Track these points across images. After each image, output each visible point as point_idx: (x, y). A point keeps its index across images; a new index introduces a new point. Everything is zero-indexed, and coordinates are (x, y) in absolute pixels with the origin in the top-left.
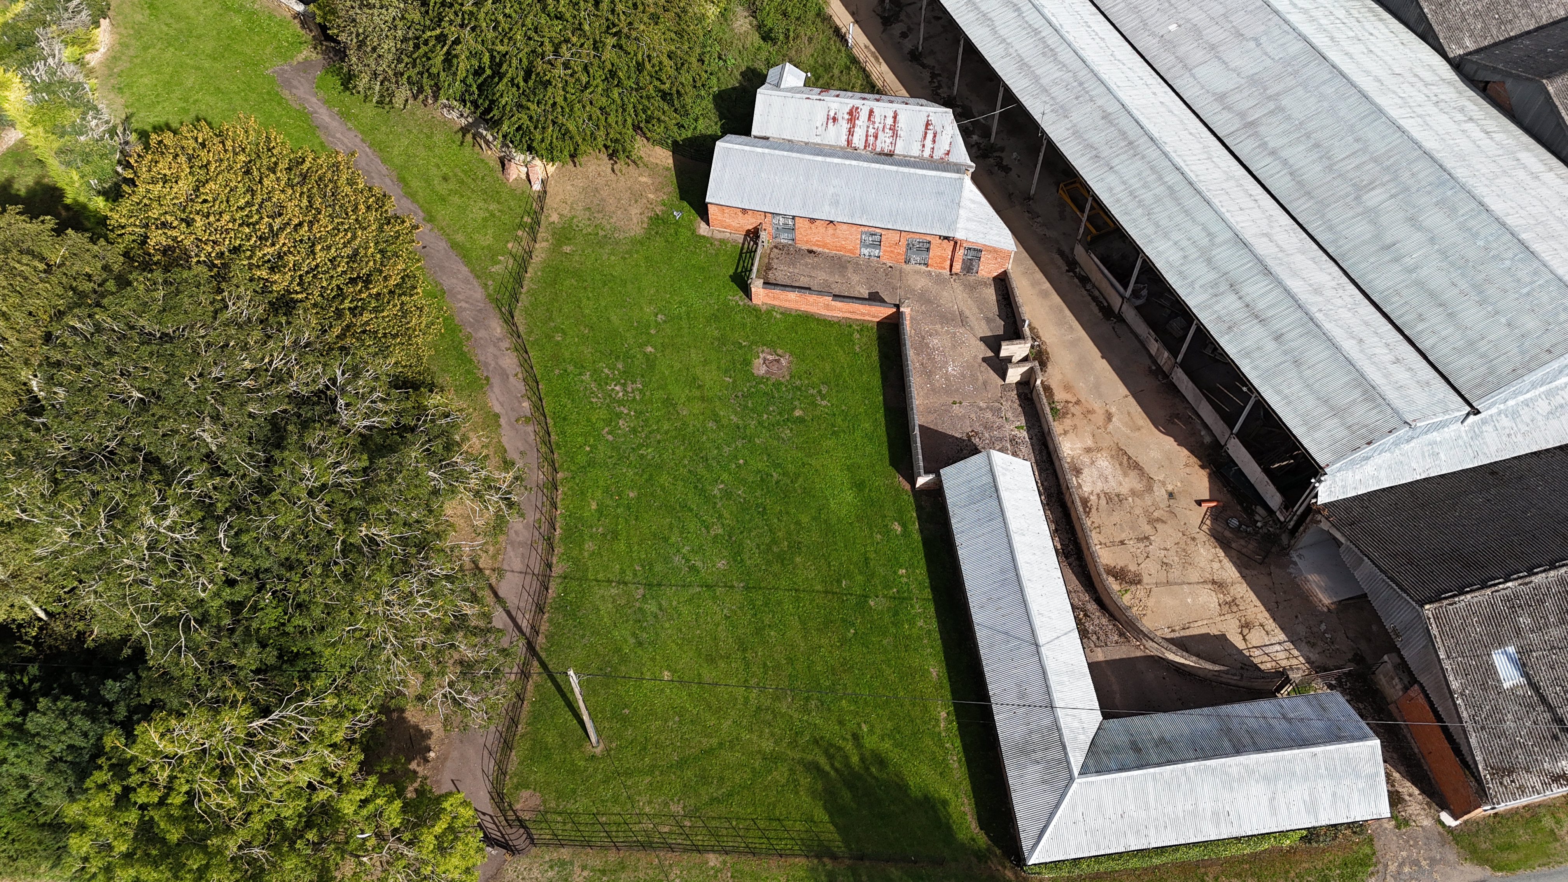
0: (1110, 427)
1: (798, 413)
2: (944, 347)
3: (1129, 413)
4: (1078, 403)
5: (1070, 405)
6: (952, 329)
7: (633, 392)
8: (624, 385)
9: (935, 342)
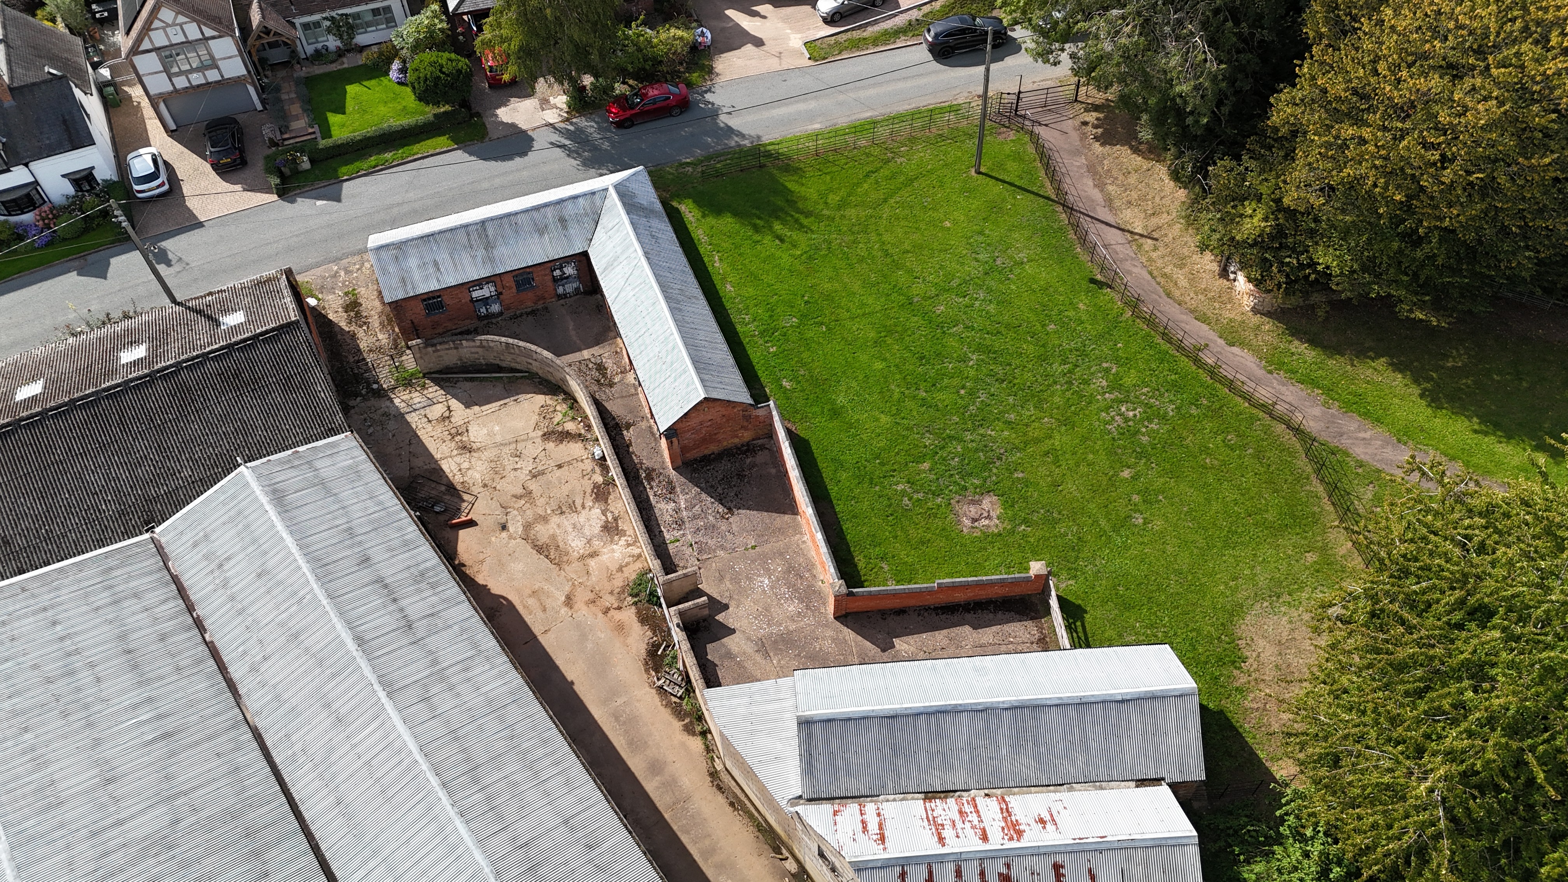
0: (567, 588)
1: (926, 465)
2: (780, 605)
3: (544, 610)
4: (606, 611)
5: (615, 605)
6: (775, 630)
7: (1113, 418)
8: (1127, 420)
9: (792, 607)
